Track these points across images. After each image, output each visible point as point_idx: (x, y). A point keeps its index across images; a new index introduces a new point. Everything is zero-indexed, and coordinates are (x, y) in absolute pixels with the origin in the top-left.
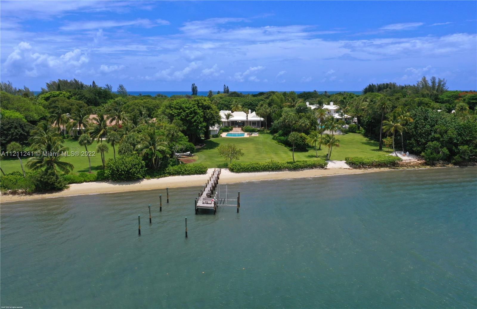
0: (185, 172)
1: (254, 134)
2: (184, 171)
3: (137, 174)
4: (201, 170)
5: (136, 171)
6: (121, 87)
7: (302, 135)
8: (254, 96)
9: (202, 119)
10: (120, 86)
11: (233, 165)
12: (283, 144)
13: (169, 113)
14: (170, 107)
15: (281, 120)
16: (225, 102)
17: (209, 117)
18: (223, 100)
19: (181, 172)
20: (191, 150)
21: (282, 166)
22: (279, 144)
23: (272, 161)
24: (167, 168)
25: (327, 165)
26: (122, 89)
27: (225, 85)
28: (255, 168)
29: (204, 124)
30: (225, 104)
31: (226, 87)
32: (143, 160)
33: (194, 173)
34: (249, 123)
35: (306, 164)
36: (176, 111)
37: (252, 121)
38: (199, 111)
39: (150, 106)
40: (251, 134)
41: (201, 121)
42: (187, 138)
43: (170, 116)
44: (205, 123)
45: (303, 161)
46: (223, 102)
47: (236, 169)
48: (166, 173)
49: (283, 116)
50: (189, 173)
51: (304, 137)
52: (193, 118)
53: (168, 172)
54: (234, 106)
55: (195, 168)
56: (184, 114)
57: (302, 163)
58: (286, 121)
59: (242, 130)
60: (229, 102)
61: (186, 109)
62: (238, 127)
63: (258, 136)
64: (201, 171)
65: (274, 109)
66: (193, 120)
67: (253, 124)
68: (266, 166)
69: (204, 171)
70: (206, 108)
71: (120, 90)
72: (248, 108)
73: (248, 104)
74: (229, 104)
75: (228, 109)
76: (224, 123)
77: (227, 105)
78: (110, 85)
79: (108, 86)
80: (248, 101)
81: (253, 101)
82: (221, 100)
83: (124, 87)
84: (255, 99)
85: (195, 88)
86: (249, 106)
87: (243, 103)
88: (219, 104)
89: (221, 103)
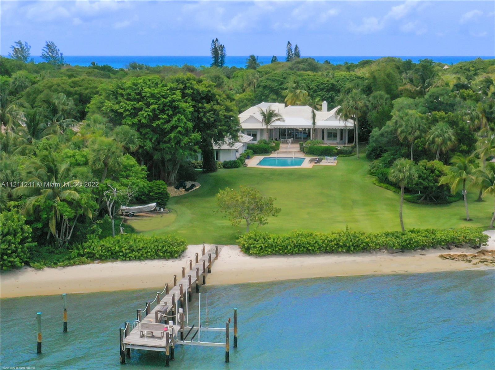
0: (130, 253)
1: (327, 159)
2: (128, 251)
3: (9, 256)
4: (169, 250)
5: (7, 249)
6: (50, 46)
7: (433, 166)
9: (190, 125)
10: (48, 45)
11: (250, 238)
13: (112, 110)
14: (115, 94)
15: (388, 127)
16: (273, 83)
17: (208, 119)
18: (267, 79)
19: (120, 252)
20: (159, 199)
21: (373, 242)
23: (347, 229)
24: (88, 243)
25: (487, 241)
26: (53, 51)
27: (289, 43)
28: (304, 247)
29: (196, 136)
30: (272, 88)
31: (293, 47)
32: (27, 222)
33: (152, 256)
34: (320, 135)
35: (433, 239)
36: (129, 105)
37: (328, 130)
38: (183, 105)
39: (86, 92)
40: (319, 161)
41: (189, 129)
42: (143, 169)
43: (113, 116)
44: (198, 132)
45: (427, 231)
46: (269, 83)
47: (255, 247)
48: (83, 256)
49: (394, 118)
50: (139, 255)
51: (438, 171)
52: (168, 121)
53: (88, 253)
54: (291, 91)
55: (156, 244)
56: (146, 114)
57: (423, 235)
58: (399, 131)
59: (302, 149)
60: (281, 83)
61: (152, 101)
62: (292, 143)
63: (335, 164)
64: (169, 252)
66: (167, 127)
67: (328, 137)
68: (331, 241)
69: (177, 252)
70: (202, 98)
71: (47, 52)
72: (324, 97)
73: (326, 86)
74: (282, 86)
75: (277, 99)
76: (260, 133)
77: (276, 89)
78: (26, 43)
79: (21, 44)
80: (328, 81)
81: (338, 81)
82: (264, 78)
83: (56, 47)
84: (343, 77)
85: (220, 49)
86: (327, 94)
87: (315, 85)
88: (258, 87)
89: (262, 83)
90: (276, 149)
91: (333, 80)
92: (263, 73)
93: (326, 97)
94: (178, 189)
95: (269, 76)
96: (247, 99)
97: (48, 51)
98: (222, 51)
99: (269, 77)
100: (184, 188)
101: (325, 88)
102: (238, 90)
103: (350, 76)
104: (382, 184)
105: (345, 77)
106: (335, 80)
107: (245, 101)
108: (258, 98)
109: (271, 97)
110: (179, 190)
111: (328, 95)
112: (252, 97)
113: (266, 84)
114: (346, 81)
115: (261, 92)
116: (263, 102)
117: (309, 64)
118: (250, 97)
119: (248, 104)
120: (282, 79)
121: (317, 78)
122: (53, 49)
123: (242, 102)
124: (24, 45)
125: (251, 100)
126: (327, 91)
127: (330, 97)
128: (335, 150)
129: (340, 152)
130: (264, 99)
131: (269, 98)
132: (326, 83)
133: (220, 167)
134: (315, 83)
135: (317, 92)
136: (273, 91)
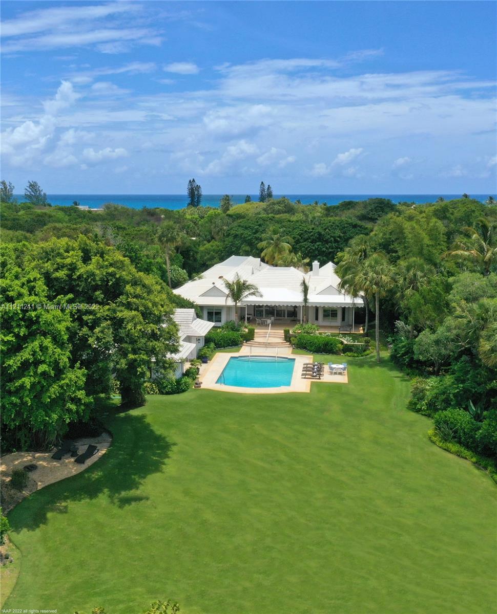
1: (332, 368)
6: (33, 186)
10: (31, 185)
12: (467, 447)
16: (246, 232)
18: (239, 226)
22: (447, 450)
27: (262, 183)
30: (244, 237)
31: (266, 187)
37: (323, 307)
46: (240, 231)
54: (269, 244)
60: (257, 232)
62: (273, 326)
65: (411, 273)
67: (324, 315)
71: (30, 192)
72: (308, 249)
73: (311, 236)
74: (257, 235)
75: (251, 251)
76: (227, 312)
77: (249, 239)
78: (10, 183)
79: (5, 184)
80: (313, 229)
81: (325, 229)
82: (235, 224)
83: (39, 187)
84: (331, 224)
85: (196, 189)
86: (312, 245)
87: (297, 233)
88: (228, 235)
89: (232, 232)
90: (249, 337)
91: (319, 228)
92: (234, 217)
93: (311, 249)
94: (60, 459)
95: (241, 222)
96: (214, 251)
97: (30, 190)
98: (198, 191)
99: (240, 224)
100: (72, 456)
101: (310, 239)
102: (206, 236)
103: (339, 222)
104: (450, 445)
105: (333, 223)
106: (322, 227)
107: (212, 252)
108: (227, 249)
109: (244, 249)
110: (62, 461)
111: (314, 246)
112: (221, 248)
113: (237, 232)
114: (336, 229)
115: (232, 242)
116: (234, 256)
117: (286, 205)
118: (218, 249)
119: (215, 256)
120: (256, 227)
121: (300, 225)
122: (36, 190)
123: (209, 254)
124: (8, 186)
125: (219, 251)
126: (313, 242)
127: (316, 249)
128: (340, 345)
129: (347, 349)
130: (234, 251)
131: (241, 251)
132: (312, 232)
133: (154, 392)
134: (297, 231)
135: (300, 242)
136: (245, 241)
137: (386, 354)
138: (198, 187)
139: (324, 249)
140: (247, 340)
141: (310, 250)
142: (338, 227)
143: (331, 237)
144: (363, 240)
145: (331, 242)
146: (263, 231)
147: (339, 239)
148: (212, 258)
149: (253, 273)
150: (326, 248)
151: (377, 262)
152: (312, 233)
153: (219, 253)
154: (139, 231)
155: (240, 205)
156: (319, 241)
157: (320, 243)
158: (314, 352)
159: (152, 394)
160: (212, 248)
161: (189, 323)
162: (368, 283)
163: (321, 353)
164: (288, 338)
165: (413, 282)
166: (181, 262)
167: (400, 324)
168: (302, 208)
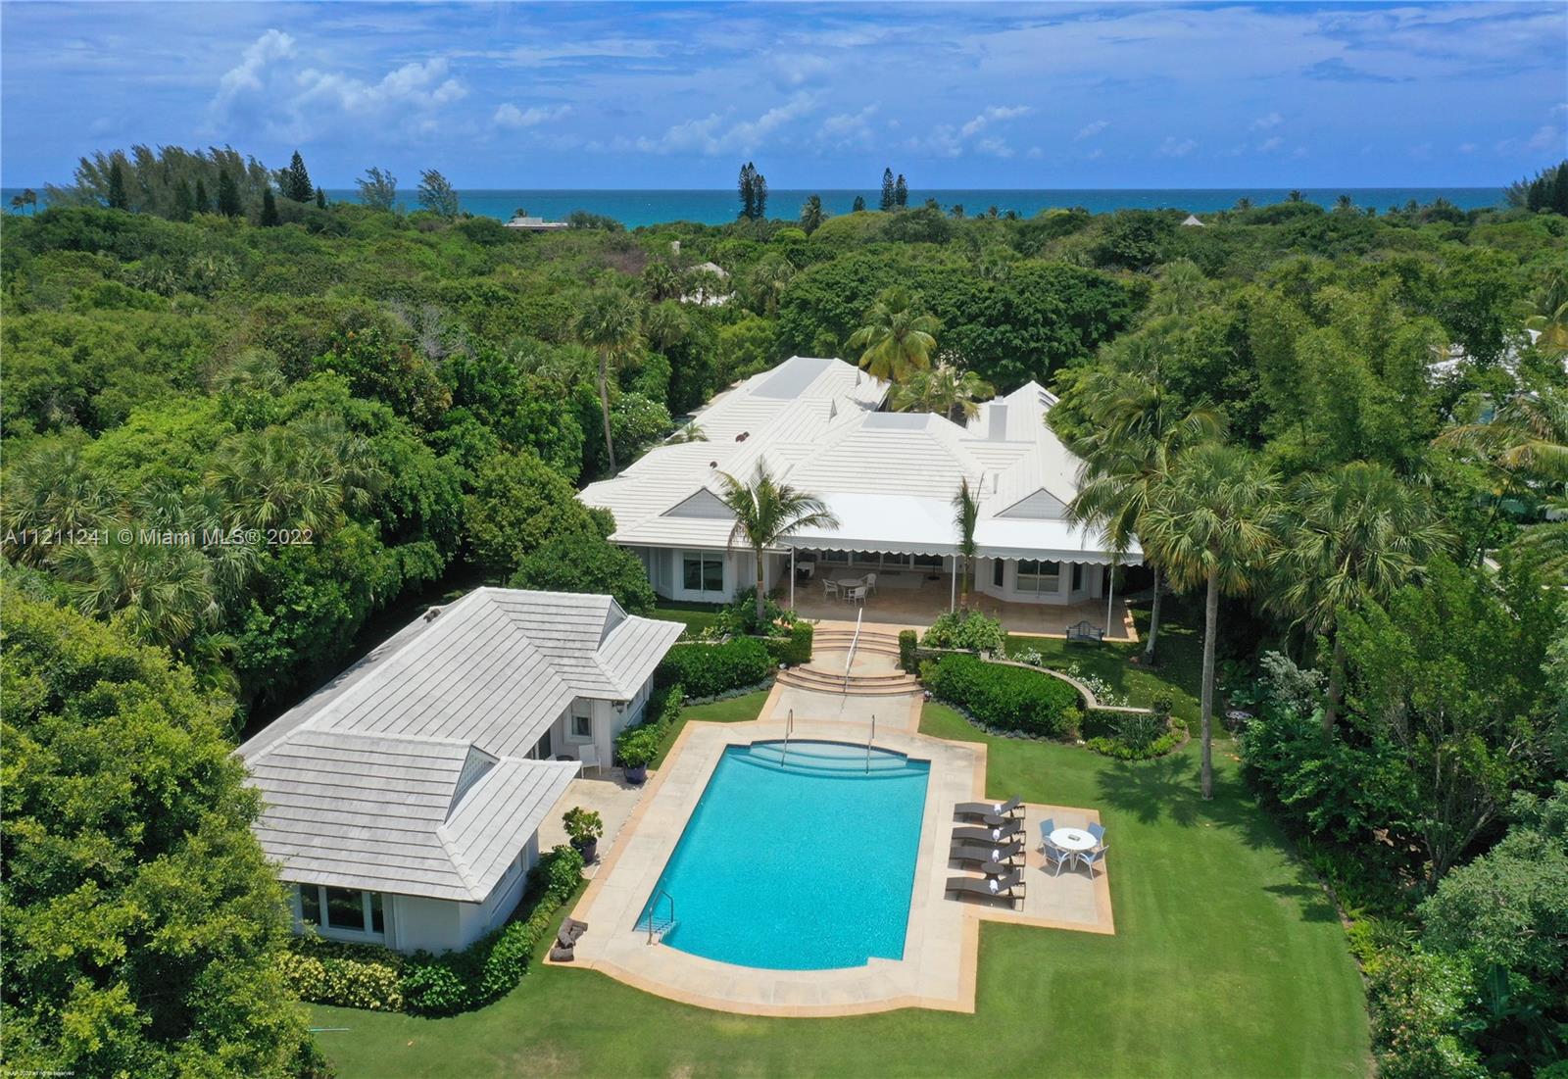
8: (1026, 240)
16: (828, 295)
27: (888, 170)
30: (825, 310)
31: (895, 179)
46: (816, 292)
54: (881, 334)
59: (911, 665)
60: (854, 296)
72: (978, 342)
73: (986, 308)
74: (855, 305)
75: (841, 343)
76: (737, 564)
77: (835, 315)
80: (991, 290)
81: (1022, 292)
82: (804, 275)
84: (1035, 278)
85: (755, 182)
86: (988, 331)
87: (953, 302)
88: (788, 303)
89: (799, 293)
91: (1007, 288)
93: (985, 341)
96: (753, 341)
97: (429, 187)
98: (760, 187)
101: (983, 315)
103: (1055, 273)
105: (1041, 277)
106: (1014, 287)
107: (748, 345)
108: (782, 338)
109: (822, 338)
111: (991, 334)
112: (769, 333)
113: (807, 295)
114: (1046, 291)
115: (794, 321)
116: (796, 356)
117: (931, 221)
118: (763, 335)
119: (755, 354)
120: (853, 284)
121: (960, 281)
123: (741, 347)
125: (764, 341)
126: (992, 323)
127: (998, 342)
128: (1072, 712)
129: (1096, 726)
130: (799, 344)
131: (815, 342)
132: (987, 298)
133: (383, 1001)
134: (952, 297)
135: (958, 324)
136: (827, 319)
137: (1228, 757)
138: (760, 180)
139: (1017, 342)
140: (791, 663)
141: (982, 343)
142: (1052, 285)
143: (1037, 310)
144: (1138, 351)
145: (1035, 324)
146: (869, 294)
147: (1054, 317)
148: (748, 359)
149: (834, 414)
150: (1023, 340)
151: (1219, 468)
152: (988, 302)
153: (765, 345)
154: (544, 307)
155: (841, 217)
156: (1005, 323)
157: (1008, 327)
158: (989, 725)
159: (376, 1009)
160: (749, 335)
161: (591, 645)
162: (1186, 541)
163: (1013, 730)
164: (909, 656)
165: (1355, 552)
166: (665, 376)
167: (1278, 662)
168: (966, 225)
